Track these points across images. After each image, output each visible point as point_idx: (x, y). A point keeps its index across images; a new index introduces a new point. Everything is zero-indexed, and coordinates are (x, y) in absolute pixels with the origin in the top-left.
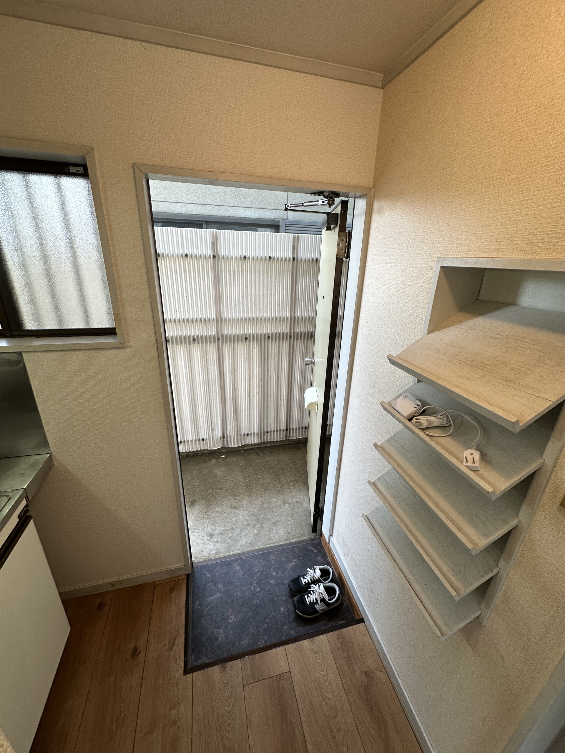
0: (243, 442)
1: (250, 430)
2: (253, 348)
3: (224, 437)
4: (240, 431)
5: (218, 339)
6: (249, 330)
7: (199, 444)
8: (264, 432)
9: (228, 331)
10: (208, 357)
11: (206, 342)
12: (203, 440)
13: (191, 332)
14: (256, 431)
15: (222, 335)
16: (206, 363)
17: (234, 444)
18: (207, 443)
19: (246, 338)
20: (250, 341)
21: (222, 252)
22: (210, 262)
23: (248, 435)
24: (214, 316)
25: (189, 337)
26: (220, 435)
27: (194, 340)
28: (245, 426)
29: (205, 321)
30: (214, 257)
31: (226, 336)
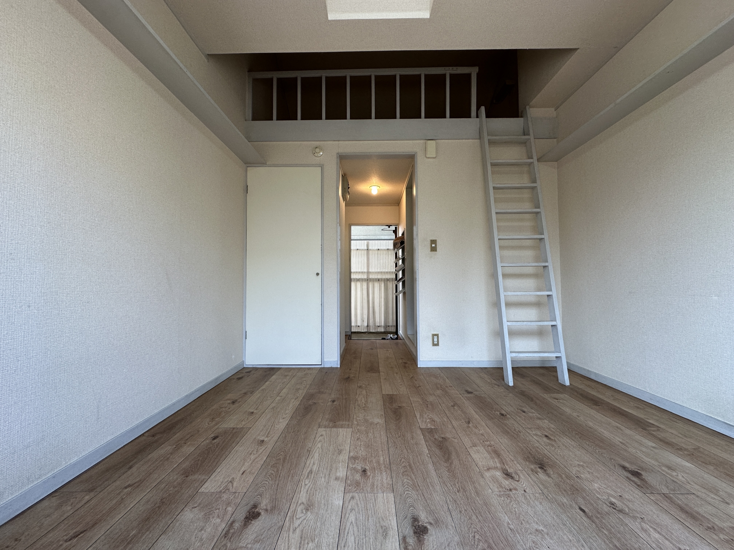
0: (377, 330)
1: (380, 324)
2: (382, 284)
3: (368, 326)
4: (375, 324)
5: (367, 280)
6: (379, 277)
7: (357, 328)
8: (387, 326)
9: (371, 276)
10: (363, 287)
11: (363, 281)
12: (359, 326)
13: (357, 277)
14: (383, 324)
15: (369, 278)
16: (362, 290)
17: (372, 330)
18: (360, 328)
19: (379, 280)
20: (380, 281)
21: (370, 248)
22: (366, 251)
23: (379, 326)
24: (366, 271)
25: (356, 279)
26: (366, 325)
27: (358, 280)
28: (378, 322)
29: (363, 273)
30: (367, 249)
31: (371, 279)
